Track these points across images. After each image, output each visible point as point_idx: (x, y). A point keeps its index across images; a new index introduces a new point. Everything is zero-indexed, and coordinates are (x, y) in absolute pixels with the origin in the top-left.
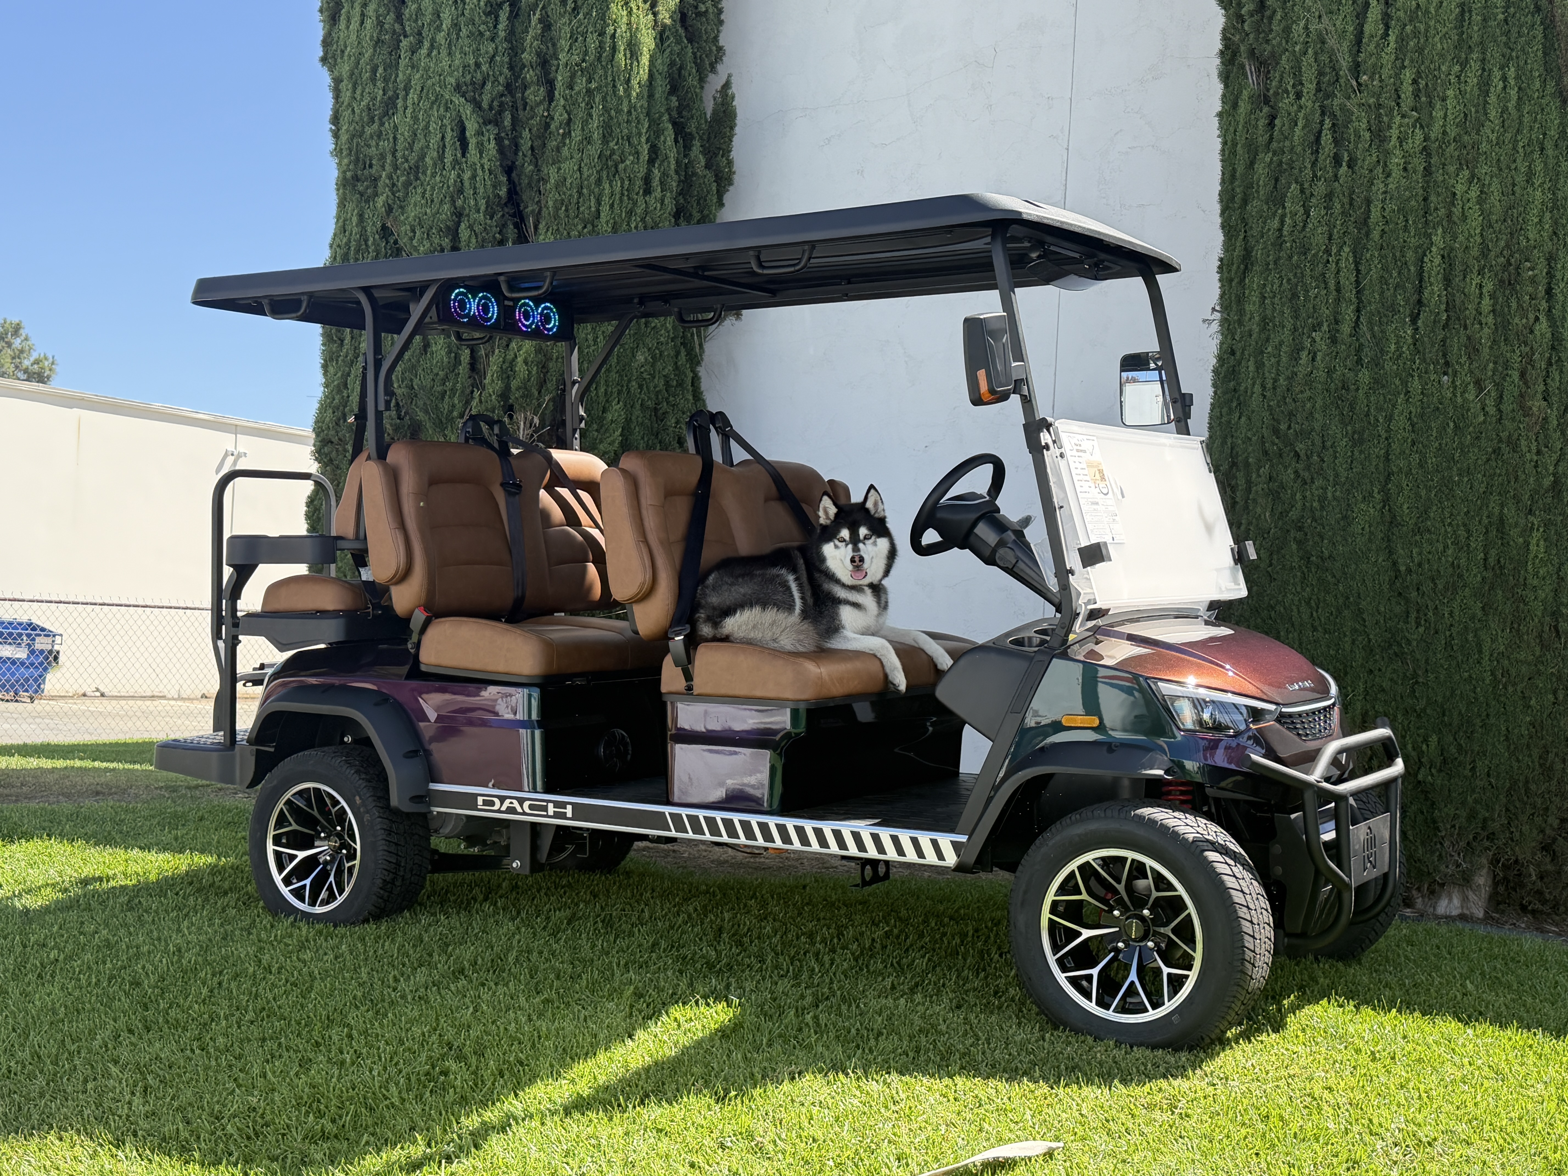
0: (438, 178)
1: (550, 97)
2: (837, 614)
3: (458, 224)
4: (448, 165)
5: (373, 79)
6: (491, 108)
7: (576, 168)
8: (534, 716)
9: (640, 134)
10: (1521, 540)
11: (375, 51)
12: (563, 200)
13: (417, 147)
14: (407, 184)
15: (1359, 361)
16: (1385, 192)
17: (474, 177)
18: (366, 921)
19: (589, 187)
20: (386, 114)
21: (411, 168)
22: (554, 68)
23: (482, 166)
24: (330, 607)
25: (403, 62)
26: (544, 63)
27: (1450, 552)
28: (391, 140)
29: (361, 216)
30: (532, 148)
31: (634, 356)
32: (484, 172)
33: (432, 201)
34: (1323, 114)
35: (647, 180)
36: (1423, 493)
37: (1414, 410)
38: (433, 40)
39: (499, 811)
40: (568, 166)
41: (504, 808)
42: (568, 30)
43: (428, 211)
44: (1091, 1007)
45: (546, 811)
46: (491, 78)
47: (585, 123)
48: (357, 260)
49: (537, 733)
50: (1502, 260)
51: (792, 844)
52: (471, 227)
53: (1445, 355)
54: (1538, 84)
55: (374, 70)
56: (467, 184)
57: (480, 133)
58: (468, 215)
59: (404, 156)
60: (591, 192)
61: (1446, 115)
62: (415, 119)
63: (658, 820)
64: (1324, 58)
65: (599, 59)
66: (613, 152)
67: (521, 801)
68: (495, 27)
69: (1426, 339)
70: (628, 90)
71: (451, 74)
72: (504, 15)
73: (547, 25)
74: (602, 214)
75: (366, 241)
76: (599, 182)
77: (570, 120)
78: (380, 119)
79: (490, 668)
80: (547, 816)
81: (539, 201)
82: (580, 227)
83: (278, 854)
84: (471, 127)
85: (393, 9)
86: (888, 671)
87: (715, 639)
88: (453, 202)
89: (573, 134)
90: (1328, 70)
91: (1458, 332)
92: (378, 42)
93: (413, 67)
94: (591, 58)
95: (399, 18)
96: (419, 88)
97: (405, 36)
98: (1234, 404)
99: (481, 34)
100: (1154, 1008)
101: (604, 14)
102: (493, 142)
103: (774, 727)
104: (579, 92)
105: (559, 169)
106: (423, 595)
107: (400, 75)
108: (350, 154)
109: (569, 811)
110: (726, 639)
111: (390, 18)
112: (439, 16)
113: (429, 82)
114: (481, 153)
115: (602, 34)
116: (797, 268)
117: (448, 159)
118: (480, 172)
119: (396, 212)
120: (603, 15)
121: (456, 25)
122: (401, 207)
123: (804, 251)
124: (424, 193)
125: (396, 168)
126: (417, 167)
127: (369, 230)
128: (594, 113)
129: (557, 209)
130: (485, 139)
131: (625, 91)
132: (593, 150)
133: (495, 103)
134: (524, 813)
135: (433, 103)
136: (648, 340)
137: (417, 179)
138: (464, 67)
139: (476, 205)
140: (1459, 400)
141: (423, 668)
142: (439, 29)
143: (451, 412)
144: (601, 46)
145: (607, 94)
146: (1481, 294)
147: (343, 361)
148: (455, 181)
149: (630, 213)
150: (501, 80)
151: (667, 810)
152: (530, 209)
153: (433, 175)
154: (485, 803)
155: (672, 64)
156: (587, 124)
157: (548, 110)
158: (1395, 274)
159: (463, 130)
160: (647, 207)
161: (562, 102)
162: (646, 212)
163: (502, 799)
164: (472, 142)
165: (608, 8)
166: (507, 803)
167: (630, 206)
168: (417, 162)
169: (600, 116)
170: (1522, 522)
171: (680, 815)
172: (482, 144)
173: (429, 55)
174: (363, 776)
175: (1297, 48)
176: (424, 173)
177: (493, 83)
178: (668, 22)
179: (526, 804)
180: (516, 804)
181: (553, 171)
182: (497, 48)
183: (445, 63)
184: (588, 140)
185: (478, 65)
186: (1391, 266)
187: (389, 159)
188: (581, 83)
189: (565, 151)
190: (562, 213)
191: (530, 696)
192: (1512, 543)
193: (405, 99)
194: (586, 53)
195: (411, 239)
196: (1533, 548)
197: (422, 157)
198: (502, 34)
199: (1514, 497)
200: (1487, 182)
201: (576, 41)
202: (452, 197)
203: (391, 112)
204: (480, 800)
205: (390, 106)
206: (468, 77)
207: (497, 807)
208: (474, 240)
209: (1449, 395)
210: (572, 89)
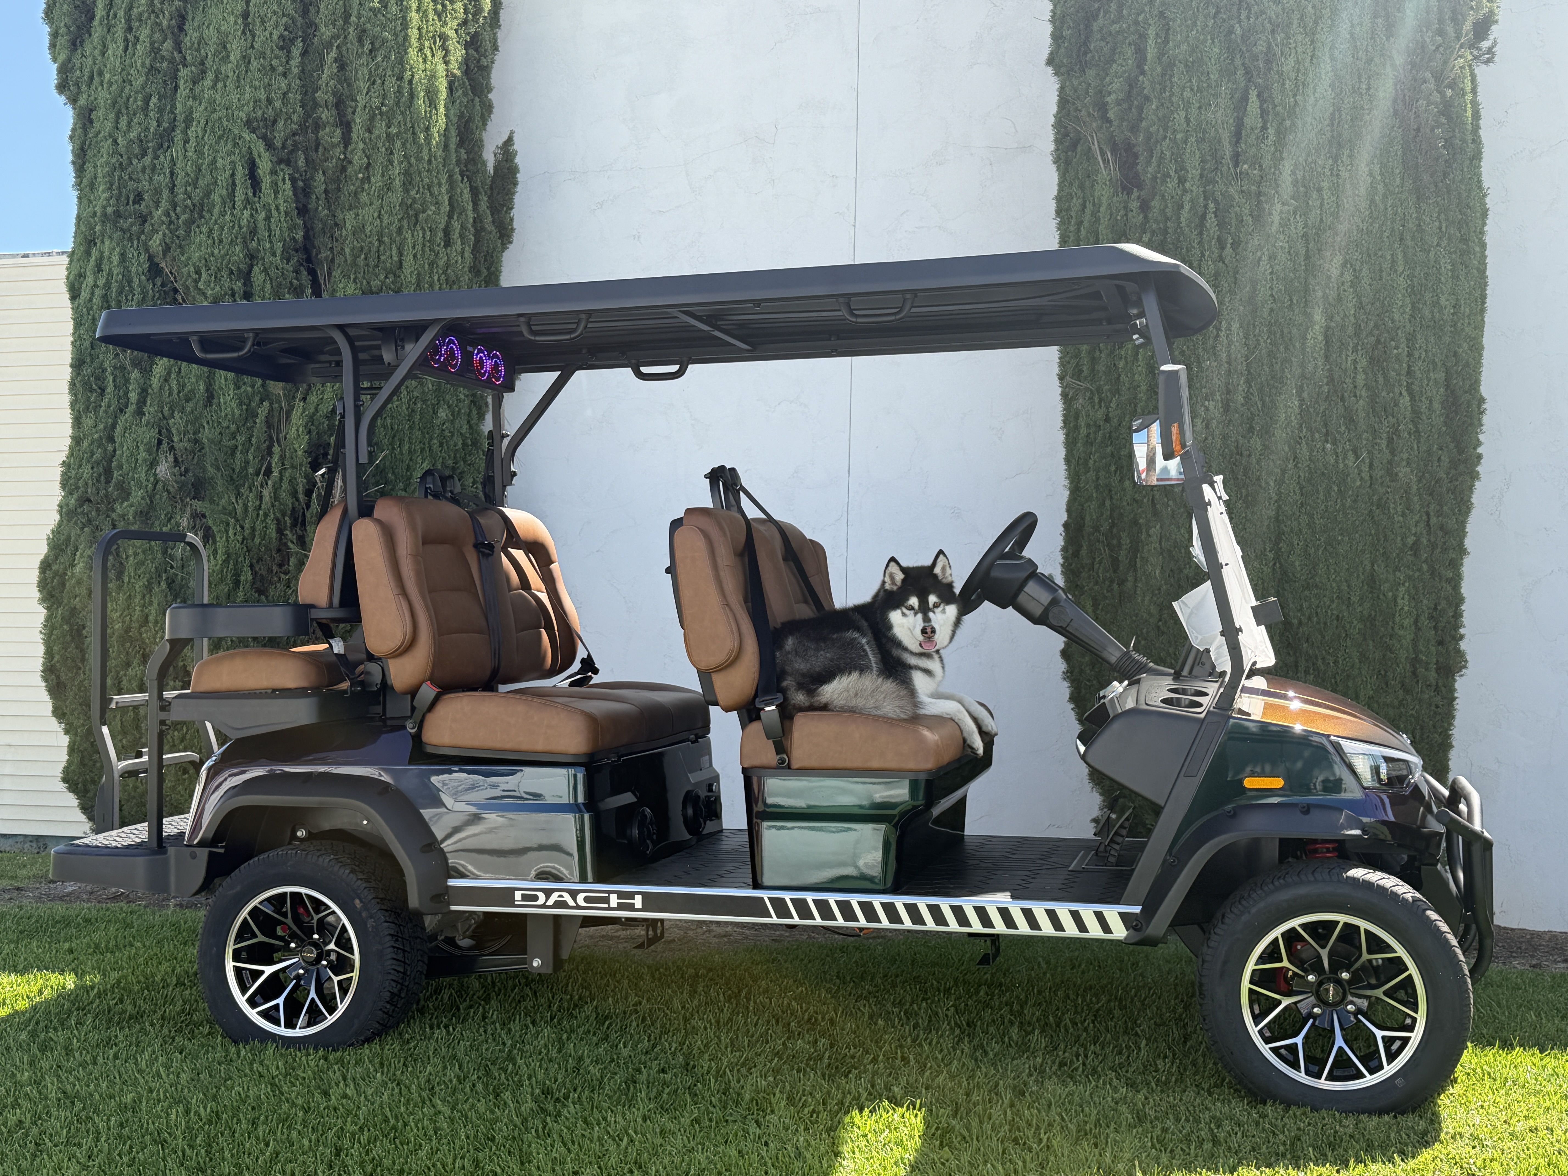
0: (228, 217)
1: (346, 140)
2: (911, 679)
3: (251, 267)
4: (239, 204)
5: (146, 108)
6: (284, 147)
7: (376, 215)
8: (581, 800)
9: (440, 185)
10: (1390, 594)
11: (148, 79)
12: (362, 248)
13: (201, 183)
14: (191, 222)
15: (1251, 429)
16: (1272, 273)
17: (268, 218)
18: (369, 1040)
19: (390, 236)
20: (161, 146)
21: (194, 205)
22: (350, 110)
23: (277, 208)
24: (291, 684)
25: (182, 92)
26: (339, 104)
27: (1334, 606)
28: (168, 175)
29: (123, 255)
30: (326, 191)
31: (435, 413)
32: (279, 213)
33: (221, 241)
34: (1206, 198)
35: (447, 232)
36: (1312, 551)
37: (1302, 475)
38: (218, 72)
39: (544, 906)
40: (368, 213)
41: (550, 902)
42: (366, 71)
43: (216, 252)
44: (1301, 1077)
45: (609, 903)
46: (284, 116)
47: (385, 169)
48: (119, 302)
49: (586, 816)
50: (1372, 339)
51: (924, 924)
52: (265, 271)
53: (1326, 425)
54: (1398, 181)
55: (147, 100)
56: (261, 225)
57: (273, 172)
58: (263, 259)
59: (186, 192)
60: (392, 241)
61: (1322, 205)
62: (199, 153)
63: (756, 907)
64: (1205, 146)
65: (397, 104)
66: (414, 201)
67: (574, 894)
68: (287, 62)
69: (1311, 410)
70: (428, 138)
71: (240, 109)
72: (296, 52)
73: (342, 64)
74: (405, 264)
75: (130, 282)
76: (400, 230)
77: (369, 164)
78: (154, 151)
79: (525, 747)
80: (609, 909)
81: (332, 248)
82: (382, 277)
83: (238, 971)
84: (264, 165)
85: (170, 36)
86: (965, 735)
87: (812, 708)
88: (245, 244)
89: (373, 180)
90: (1209, 158)
91: (1336, 404)
92: (152, 70)
93: (194, 99)
94: (390, 102)
95: (178, 46)
96: (203, 121)
97: (185, 66)
98: (1113, 468)
99: (273, 69)
100: (1371, 1073)
101: (402, 58)
102: (288, 182)
103: (893, 800)
104: (379, 137)
105: (357, 215)
106: (429, 668)
107: (179, 106)
108: (110, 188)
109: (638, 901)
110: (824, 707)
111: (168, 45)
112: (225, 47)
113: (216, 115)
114: (276, 193)
115: (400, 78)
116: (898, 317)
117: (239, 197)
118: (274, 213)
119: (175, 252)
120: (401, 60)
121: (244, 57)
122: (180, 247)
123: (905, 300)
124: (210, 232)
125: (175, 205)
126: (202, 205)
127: (133, 269)
128: (396, 159)
129: (355, 257)
130: (280, 178)
131: (426, 139)
132: (395, 197)
133: (290, 142)
134: (578, 907)
135: (220, 138)
136: (448, 397)
137: (201, 217)
138: (255, 102)
139: (272, 247)
140: (1341, 466)
141: (429, 750)
142: (226, 59)
143: (245, 468)
144: (399, 91)
145: (407, 140)
146: (1356, 368)
147: (106, 412)
148: (249, 222)
149: (432, 264)
150: (295, 118)
151: (765, 895)
152: (324, 255)
153: (223, 214)
154: (525, 898)
155: (461, 116)
156: (388, 170)
157: (344, 153)
158: (1282, 348)
159: (252, 167)
160: (448, 259)
161: (361, 145)
162: (448, 265)
163: (548, 893)
164: (266, 181)
165: (406, 53)
166: (554, 897)
167: (432, 257)
168: (202, 199)
169: (401, 163)
170: (1391, 577)
171: (783, 900)
172: (276, 184)
173: (214, 87)
174: (361, 876)
175: (1179, 136)
176: (210, 211)
177: (286, 121)
178: (458, 73)
179: (580, 898)
180: (567, 897)
181: (349, 216)
182: (289, 85)
183: (234, 96)
184: (388, 187)
185: (269, 101)
186: (1280, 342)
187: (166, 194)
188: (380, 127)
189: (364, 197)
190: (361, 261)
191: (575, 776)
192: (1381, 596)
193: (185, 132)
194: (384, 97)
195: (196, 282)
196: (1400, 602)
197: (208, 194)
198: (296, 71)
199: (1384, 553)
200: (1357, 268)
201: (374, 83)
202: (244, 238)
203: (166, 145)
204: (518, 895)
205: (165, 138)
206: (260, 113)
207: (541, 901)
208: (268, 286)
209: (1332, 461)
210: (370, 132)
